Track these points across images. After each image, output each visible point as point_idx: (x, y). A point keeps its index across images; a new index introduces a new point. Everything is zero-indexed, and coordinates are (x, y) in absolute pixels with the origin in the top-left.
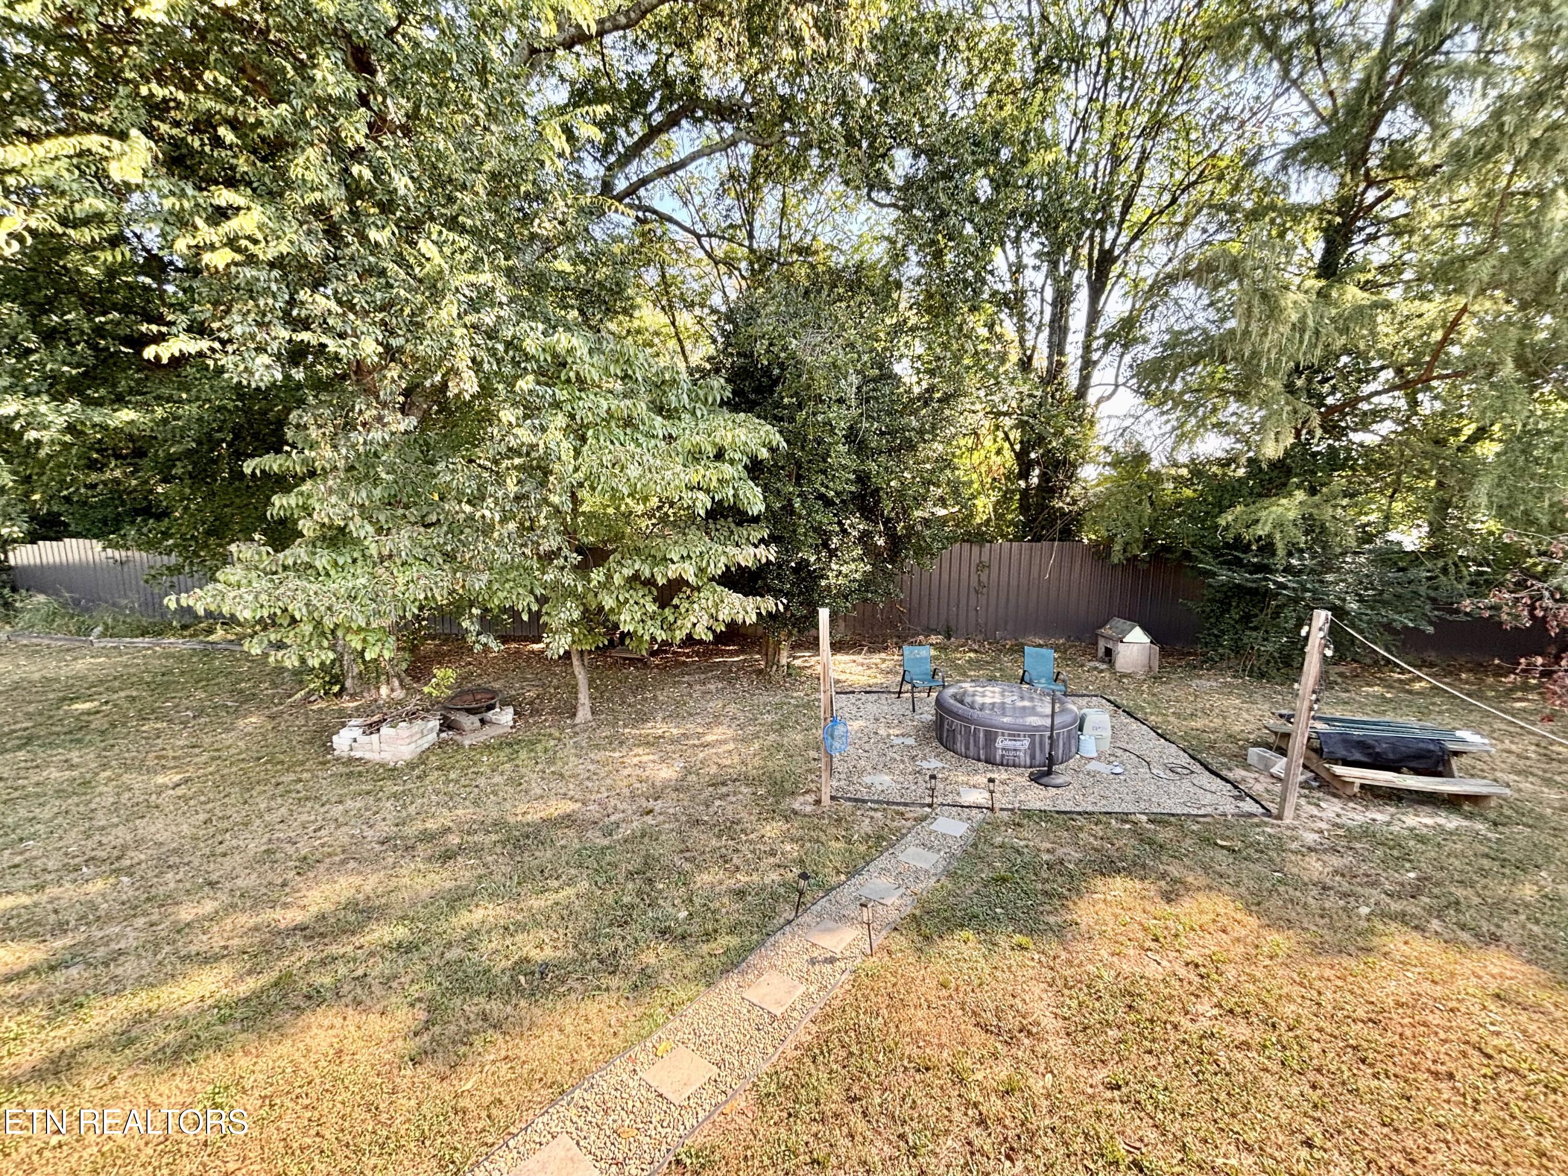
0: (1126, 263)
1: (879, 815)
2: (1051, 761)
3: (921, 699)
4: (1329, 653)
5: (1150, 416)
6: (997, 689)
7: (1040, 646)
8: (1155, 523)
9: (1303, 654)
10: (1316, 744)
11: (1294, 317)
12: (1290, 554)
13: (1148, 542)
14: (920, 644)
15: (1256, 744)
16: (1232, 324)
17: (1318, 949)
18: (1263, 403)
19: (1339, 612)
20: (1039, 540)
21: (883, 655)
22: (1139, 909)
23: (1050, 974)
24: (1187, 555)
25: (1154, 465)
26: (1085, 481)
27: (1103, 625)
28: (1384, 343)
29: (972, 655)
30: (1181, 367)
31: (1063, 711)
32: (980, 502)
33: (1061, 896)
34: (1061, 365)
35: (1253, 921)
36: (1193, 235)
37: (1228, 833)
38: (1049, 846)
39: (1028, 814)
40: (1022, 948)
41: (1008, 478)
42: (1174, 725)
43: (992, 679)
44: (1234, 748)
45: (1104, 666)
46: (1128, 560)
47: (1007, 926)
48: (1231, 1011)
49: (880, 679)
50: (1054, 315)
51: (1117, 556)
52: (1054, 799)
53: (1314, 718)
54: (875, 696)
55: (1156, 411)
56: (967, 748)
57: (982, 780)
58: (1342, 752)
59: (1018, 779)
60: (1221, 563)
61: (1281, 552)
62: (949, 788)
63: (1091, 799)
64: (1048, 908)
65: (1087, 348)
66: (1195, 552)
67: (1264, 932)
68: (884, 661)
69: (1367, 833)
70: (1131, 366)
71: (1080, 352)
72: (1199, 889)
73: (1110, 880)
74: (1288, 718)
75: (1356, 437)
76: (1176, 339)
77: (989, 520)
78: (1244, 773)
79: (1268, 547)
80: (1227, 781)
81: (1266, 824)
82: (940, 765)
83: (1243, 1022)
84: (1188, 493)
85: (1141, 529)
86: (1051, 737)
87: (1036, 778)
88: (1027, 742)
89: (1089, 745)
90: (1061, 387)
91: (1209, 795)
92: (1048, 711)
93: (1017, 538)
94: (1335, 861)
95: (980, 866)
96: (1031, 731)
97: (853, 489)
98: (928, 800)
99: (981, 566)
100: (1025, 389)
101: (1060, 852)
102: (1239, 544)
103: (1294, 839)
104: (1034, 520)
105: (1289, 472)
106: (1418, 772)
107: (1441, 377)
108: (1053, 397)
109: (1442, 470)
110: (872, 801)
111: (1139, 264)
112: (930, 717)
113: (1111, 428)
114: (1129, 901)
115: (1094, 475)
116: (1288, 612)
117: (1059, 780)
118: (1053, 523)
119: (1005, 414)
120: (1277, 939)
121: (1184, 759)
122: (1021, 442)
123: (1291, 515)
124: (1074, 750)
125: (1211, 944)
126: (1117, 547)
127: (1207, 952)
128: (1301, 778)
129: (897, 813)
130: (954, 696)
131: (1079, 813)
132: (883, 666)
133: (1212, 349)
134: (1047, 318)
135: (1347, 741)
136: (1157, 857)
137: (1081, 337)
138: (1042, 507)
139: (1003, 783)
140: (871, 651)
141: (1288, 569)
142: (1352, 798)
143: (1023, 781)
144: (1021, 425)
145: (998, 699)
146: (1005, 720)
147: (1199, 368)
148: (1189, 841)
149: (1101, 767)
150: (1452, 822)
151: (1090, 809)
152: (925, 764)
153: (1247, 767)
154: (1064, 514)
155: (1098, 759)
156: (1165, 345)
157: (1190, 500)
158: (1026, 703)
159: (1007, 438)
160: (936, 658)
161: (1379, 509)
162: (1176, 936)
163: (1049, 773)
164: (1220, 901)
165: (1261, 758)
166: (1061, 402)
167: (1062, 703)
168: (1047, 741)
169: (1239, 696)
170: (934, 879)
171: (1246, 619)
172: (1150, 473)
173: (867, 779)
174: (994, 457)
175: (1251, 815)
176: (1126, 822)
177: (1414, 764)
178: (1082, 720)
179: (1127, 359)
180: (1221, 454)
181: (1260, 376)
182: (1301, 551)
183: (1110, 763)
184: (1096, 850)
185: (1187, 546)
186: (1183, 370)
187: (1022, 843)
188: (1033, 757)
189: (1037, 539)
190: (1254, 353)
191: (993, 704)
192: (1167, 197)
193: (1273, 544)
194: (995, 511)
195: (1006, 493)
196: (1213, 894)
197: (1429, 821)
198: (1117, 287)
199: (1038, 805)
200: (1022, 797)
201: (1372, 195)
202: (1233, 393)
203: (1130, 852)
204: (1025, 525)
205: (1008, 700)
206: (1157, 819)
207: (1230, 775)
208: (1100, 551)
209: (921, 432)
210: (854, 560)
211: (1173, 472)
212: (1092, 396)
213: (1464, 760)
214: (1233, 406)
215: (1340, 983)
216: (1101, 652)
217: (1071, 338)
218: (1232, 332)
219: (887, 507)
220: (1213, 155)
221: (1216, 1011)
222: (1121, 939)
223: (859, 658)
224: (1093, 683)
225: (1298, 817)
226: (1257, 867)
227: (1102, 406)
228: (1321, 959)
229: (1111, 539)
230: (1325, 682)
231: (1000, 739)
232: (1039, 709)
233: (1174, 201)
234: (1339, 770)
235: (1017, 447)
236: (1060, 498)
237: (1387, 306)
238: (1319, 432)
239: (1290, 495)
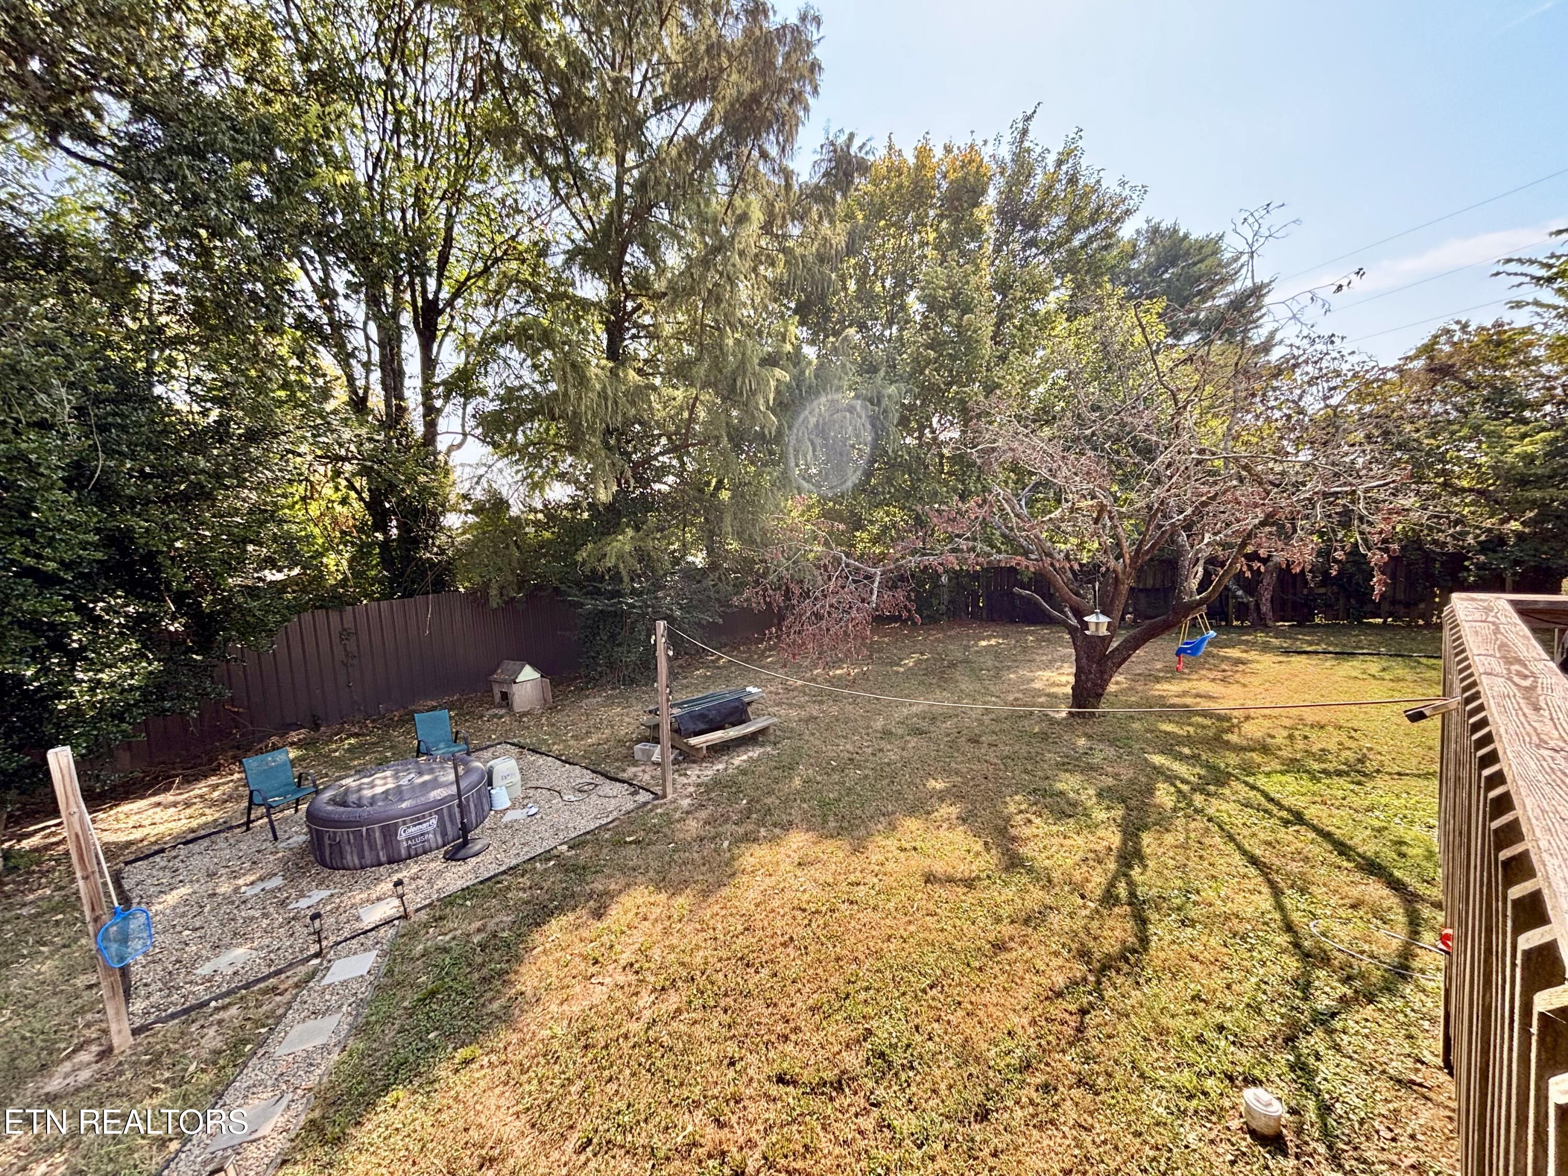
0: (452, 317)
1: (234, 1011)
2: (465, 830)
3: (285, 819)
4: (671, 653)
5: (500, 464)
6: (388, 773)
7: (434, 709)
8: (523, 565)
9: (655, 658)
10: (676, 726)
11: (598, 387)
12: (632, 580)
13: (521, 584)
14: (275, 748)
15: (638, 741)
16: (553, 386)
17: (705, 894)
18: (590, 457)
19: (670, 619)
20: (411, 596)
21: (213, 780)
22: (577, 941)
23: (501, 1072)
24: (556, 589)
25: (514, 511)
26: (450, 529)
27: (494, 672)
28: (659, 416)
29: (352, 741)
30: (519, 422)
31: (468, 771)
32: (330, 560)
33: (501, 973)
34: (402, 410)
35: (663, 897)
36: (508, 305)
37: (632, 828)
38: (478, 924)
39: (449, 901)
40: (466, 1062)
41: (360, 530)
42: (575, 748)
43: (382, 764)
44: (624, 751)
45: (503, 711)
46: (506, 603)
47: (445, 1048)
48: (663, 989)
49: (212, 815)
50: (383, 356)
51: (495, 602)
52: (474, 870)
53: (672, 706)
54: (206, 843)
55: (506, 461)
56: (361, 856)
57: (386, 886)
58: (692, 727)
59: (432, 865)
60: (586, 594)
61: (626, 579)
62: (343, 918)
63: (513, 851)
64: (489, 995)
65: (427, 395)
66: (563, 587)
67: (672, 902)
68: (215, 787)
69: (716, 783)
70: (474, 416)
71: (420, 399)
72: (620, 892)
73: (545, 927)
74: (654, 712)
75: (656, 486)
76: (510, 395)
77: (346, 579)
78: (634, 769)
79: (616, 577)
80: (623, 782)
81: (656, 807)
82: (325, 893)
83: (672, 991)
84: (547, 535)
85: (513, 572)
86: (460, 805)
87: (451, 857)
88: (434, 821)
89: (501, 797)
90: (406, 433)
91: (613, 801)
92: (452, 777)
93: (384, 596)
94: (703, 814)
95: (400, 994)
96: (436, 807)
97: (99, 555)
98: (314, 948)
99: (345, 634)
100: (363, 432)
101: (491, 925)
102: (596, 576)
103: (675, 810)
104: (402, 575)
105: (619, 514)
106: (734, 725)
107: (693, 445)
108: (399, 443)
109: (706, 510)
110: (216, 999)
111: (465, 321)
112: (303, 838)
113: (465, 476)
114: (565, 938)
115: (458, 524)
116: (639, 626)
117: (477, 847)
118: (423, 574)
119: (344, 459)
120: (682, 901)
121: (588, 776)
122: (370, 490)
123: (627, 548)
124: (486, 808)
125: (638, 937)
126: (493, 592)
127: (637, 946)
128: (672, 757)
129: (265, 992)
130: (333, 801)
131: (504, 872)
132: (216, 795)
133: (542, 406)
134: (376, 356)
135: (692, 716)
136: (582, 880)
137: (418, 383)
138: (408, 559)
139: (414, 878)
140: (190, 780)
141: (634, 592)
142: (703, 759)
143: (438, 865)
144: (365, 471)
145: (391, 785)
146: (404, 805)
147: (536, 425)
148: (605, 851)
149: (518, 814)
150: (755, 753)
151: (514, 862)
152: (303, 903)
153: (635, 763)
154: (433, 565)
155: (513, 807)
156: (502, 400)
157: (549, 541)
158: (426, 777)
159: (351, 487)
160: (300, 759)
161: (678, 539)
162: (612, 947)
163: (466, 843)
164: (637, 894)
165: (643, 751)
166: (408, 448)
167: (465, 763)
168: (457, 810)
169: (619, 704)
170: (337, 1049)
171: (613, 637)
172: (510, 519)
173: (205, 970)
174: (338, 508)
175: (645, 804)
176: (550, 860)
177: (731, 719)
178: (490, 773)
179: (470, 409)
180: (567, 500)
181: (583, 434)
182: (639, 576)
183: (524, 806)
184: (527, 903)
185: (556, 583)
186: (522, 424)
187: (447, 938)
188: (444, 834)
189: (408, 594)
190: (574, 413)
191: (386, 792)
192: (479, 265)
193: (619, 573)
194: (351, 567)
195: (361, 547)
196: (631, 891)
197: (745, 757)
198: (447, 339)
199: (461, 884)
200: (440, 883)
201: (630, 305)
202: (567, 448)
203: (558, 888)
204: (391, 581)
205: (404, 782)
206: (576, 844)
207: (625, 776)
208: (478, 597)
209: (218, 476)
210: (124, 660)
211: (531, 517)
212: (442, 443)
213: (754, 706)
214: (569, 460)
215: (723, 912)
216: (498, 697)
217: (407, 382)
218: (555, 393)
219: (177, 577)
220: (513, 238)
221: (653, 996)
222: (567, 981)
223: (168, 797)
224: (495, 732)
225: (675, 790)
226: (658, 847)
227: (453, 454)
228: (710, 900)
229: (487, 585)
230: (673, 675)
231: (401, 830)
232: (442, 779)
233: (486, 269)
234: (693, 741)
235: (366, 495)
236: (426, 548)
237: (654, 388)
238: (632, 481)
239: (624, 532)
